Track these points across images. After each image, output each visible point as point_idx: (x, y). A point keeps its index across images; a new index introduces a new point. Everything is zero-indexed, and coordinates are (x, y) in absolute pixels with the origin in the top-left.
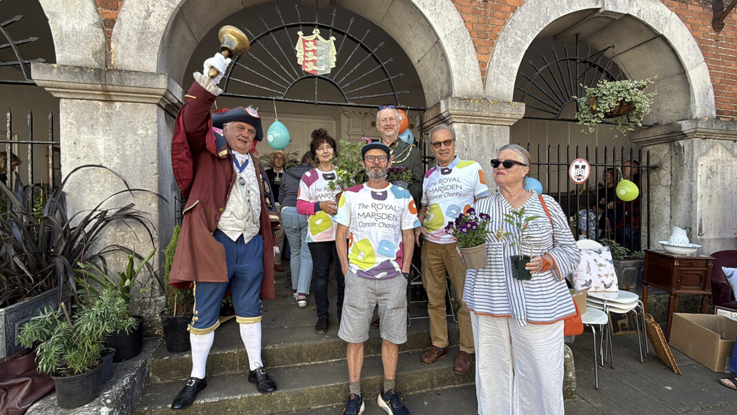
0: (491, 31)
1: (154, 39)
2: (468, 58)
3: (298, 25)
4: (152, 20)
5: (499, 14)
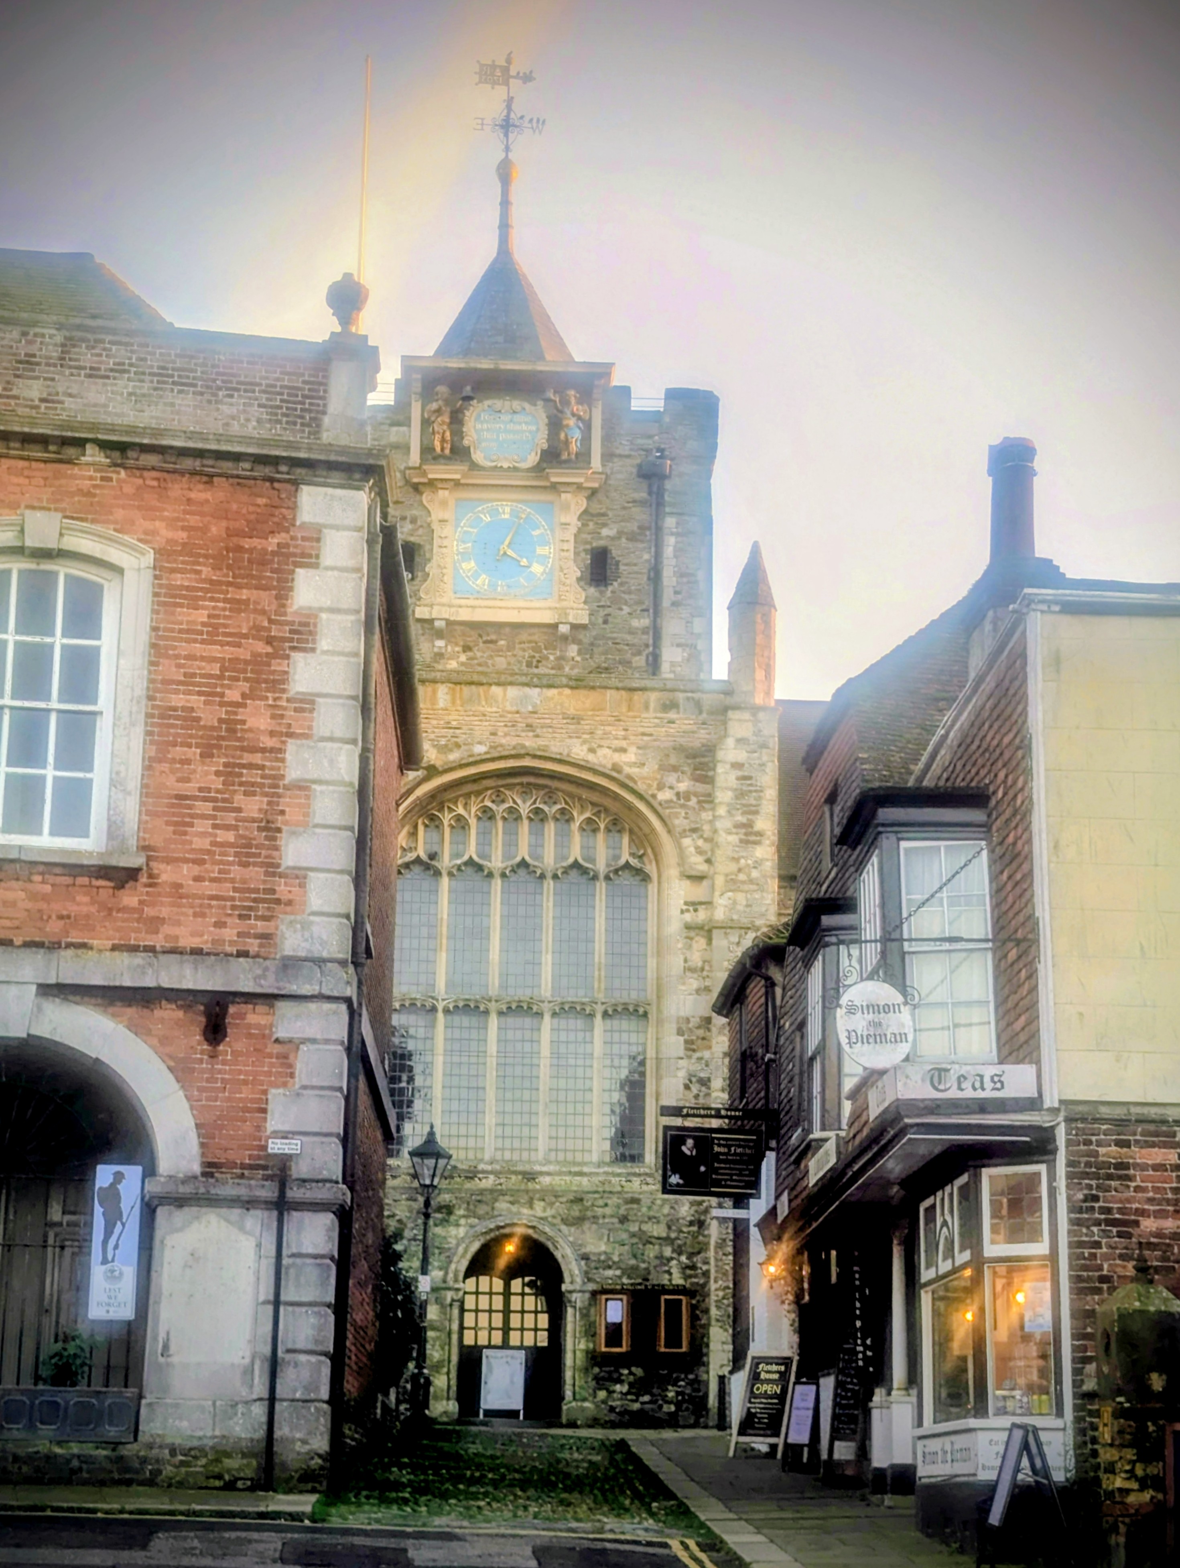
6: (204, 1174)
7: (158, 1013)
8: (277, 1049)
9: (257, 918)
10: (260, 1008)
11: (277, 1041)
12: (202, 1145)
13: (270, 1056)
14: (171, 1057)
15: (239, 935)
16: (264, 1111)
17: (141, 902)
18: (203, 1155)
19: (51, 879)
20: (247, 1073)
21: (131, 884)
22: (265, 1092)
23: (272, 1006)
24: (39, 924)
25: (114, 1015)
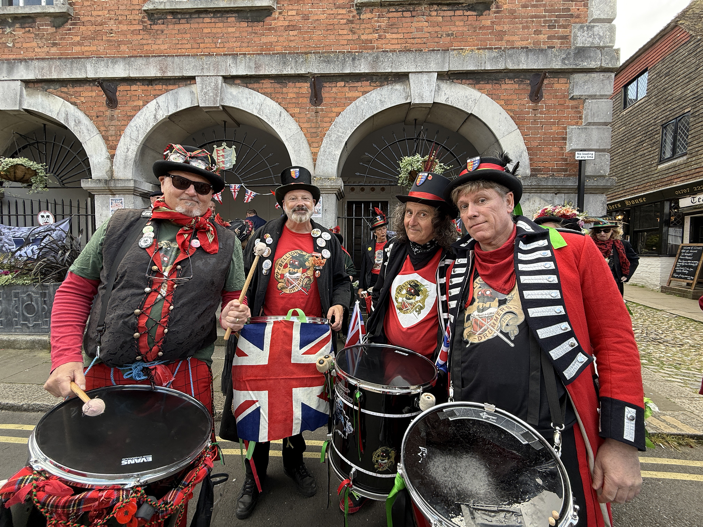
0: (321, 132)
1: (130, 162)
2: (302, 152)
3: (214, 142)
4: (129, 153)
5: (327, 119)
6: (532, 175)
7: (504, 87)
8: (572, 103)
9: (560, 27)
10: (562, 80)
11: (572, 98)
12: (531, 159)
13: (568, 107)
14: (511, 110)
15: (549, 38)
16: (565, 139)
17: (492, 23)
18: (531, 165)
19: (442, 13)
20: (554, 118)
21: (487, 12)
22: (565, 128)
23: (568, 78)
24: (437, 40)
25: (479, 89)
